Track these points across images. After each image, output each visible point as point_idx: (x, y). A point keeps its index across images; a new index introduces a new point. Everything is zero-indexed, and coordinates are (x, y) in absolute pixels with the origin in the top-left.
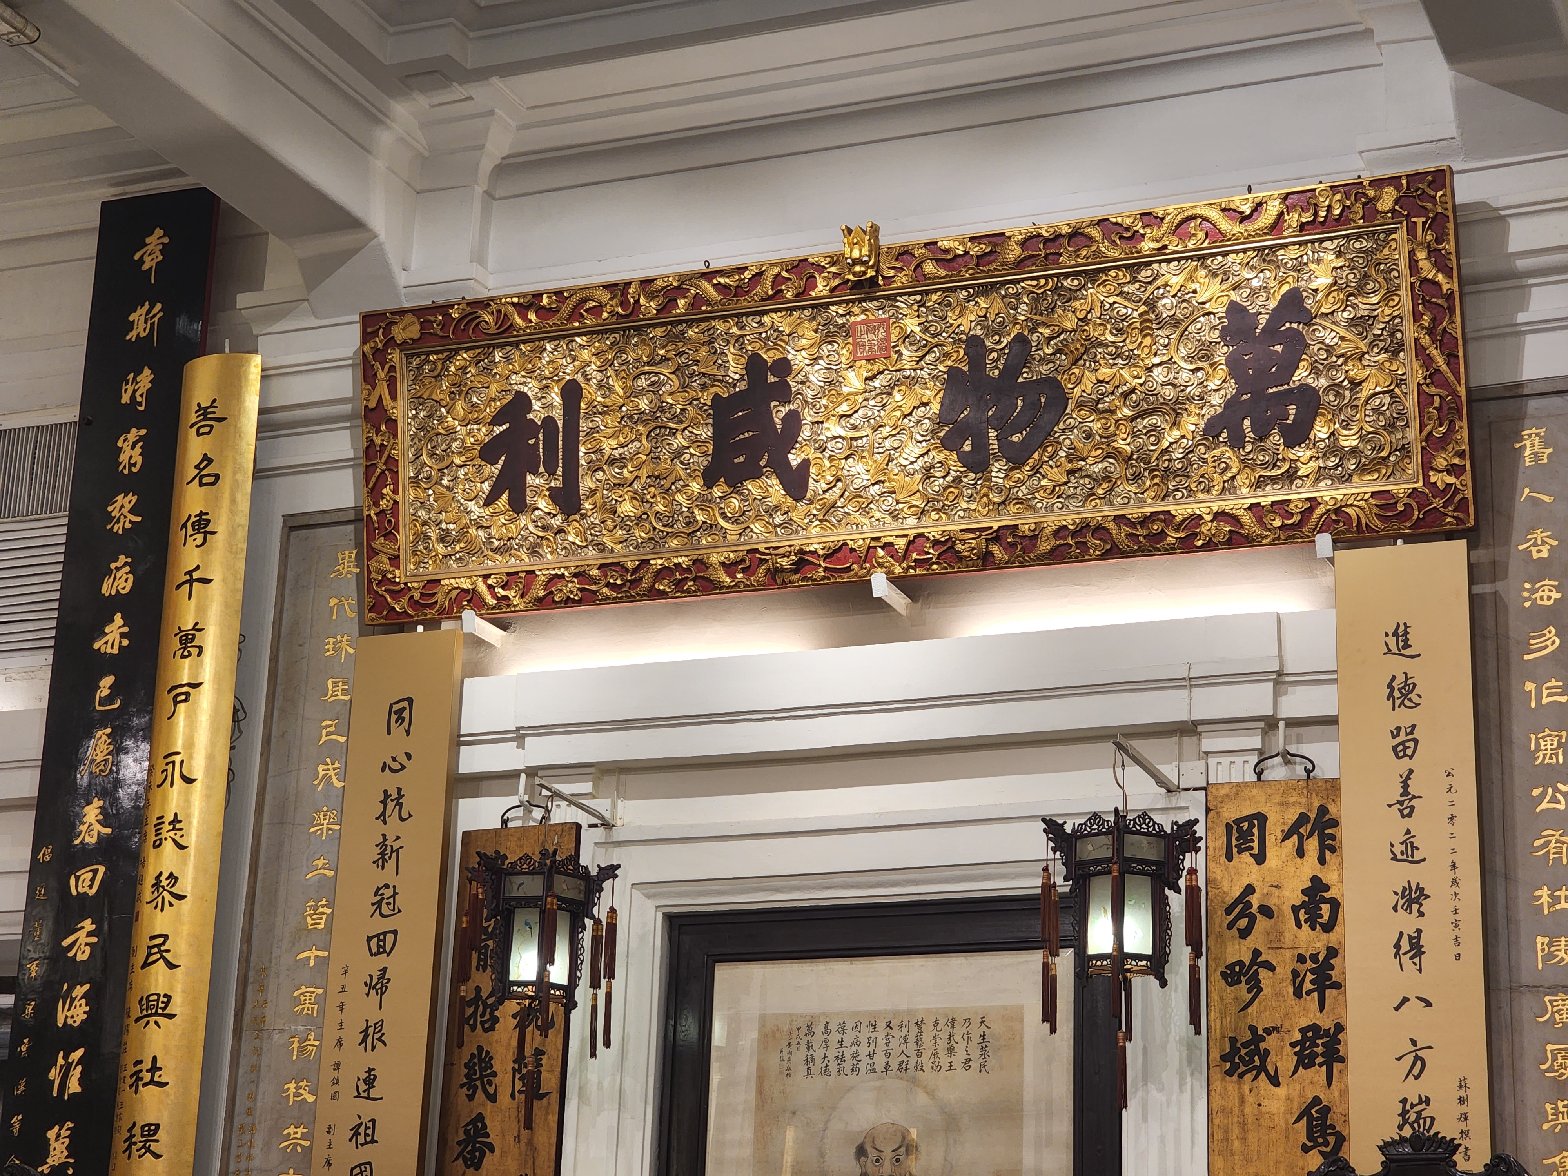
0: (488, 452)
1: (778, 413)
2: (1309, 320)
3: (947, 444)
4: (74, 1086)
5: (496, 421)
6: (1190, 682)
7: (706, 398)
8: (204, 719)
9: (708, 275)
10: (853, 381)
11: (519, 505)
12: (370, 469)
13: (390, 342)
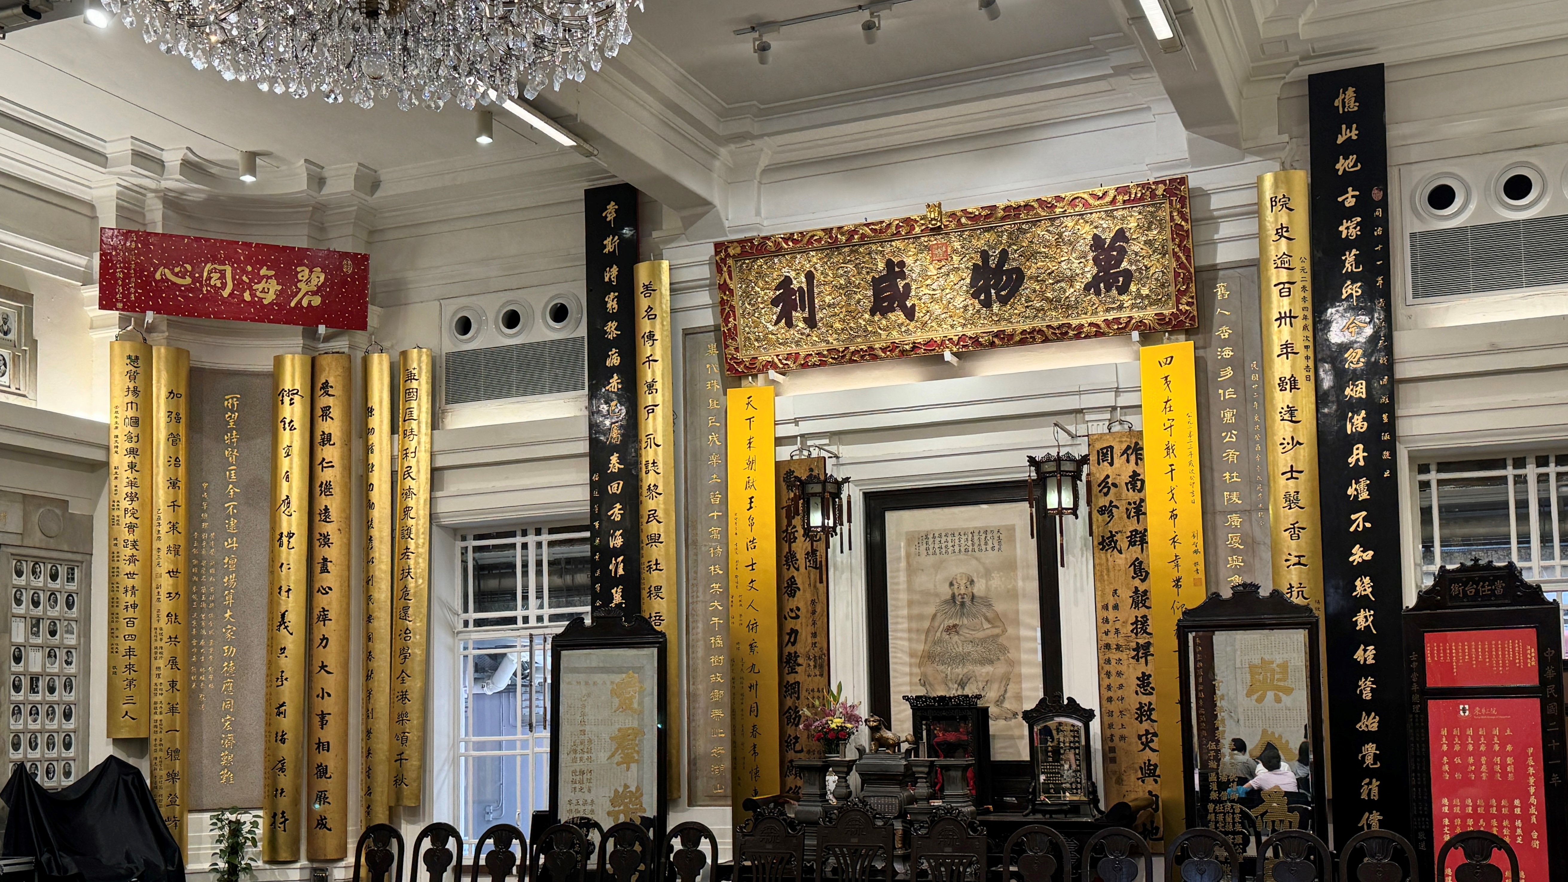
0: (775, 302)
1: (901, 284)
2: (1127, 240)
3: (975, 296)
4: (621, 571)
5: (777, 289)
6: (1079, 393)
7: (869, 278)
8: (660, 420)
9: (867, 225)
10: (932, 271)
11: (790, 324)
12: (723, 310)
13: (728, 255)
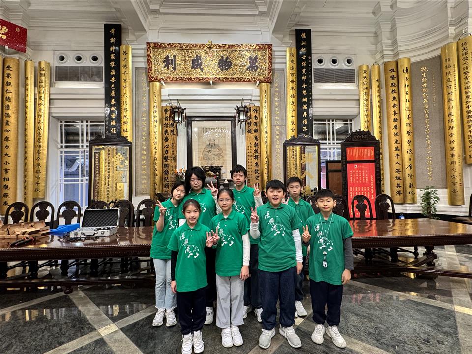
0: (164, 62)
1: (200, 62)
2: (257, 58)
3: (219, 67)
4: (114, 132)
5: (165, 58)
7: (191, 59)
8: (128, 91)
9: (191, 44)
10: (208, 59)
11: (168, 69)
12: (148, 62)
13: (150, 46)
